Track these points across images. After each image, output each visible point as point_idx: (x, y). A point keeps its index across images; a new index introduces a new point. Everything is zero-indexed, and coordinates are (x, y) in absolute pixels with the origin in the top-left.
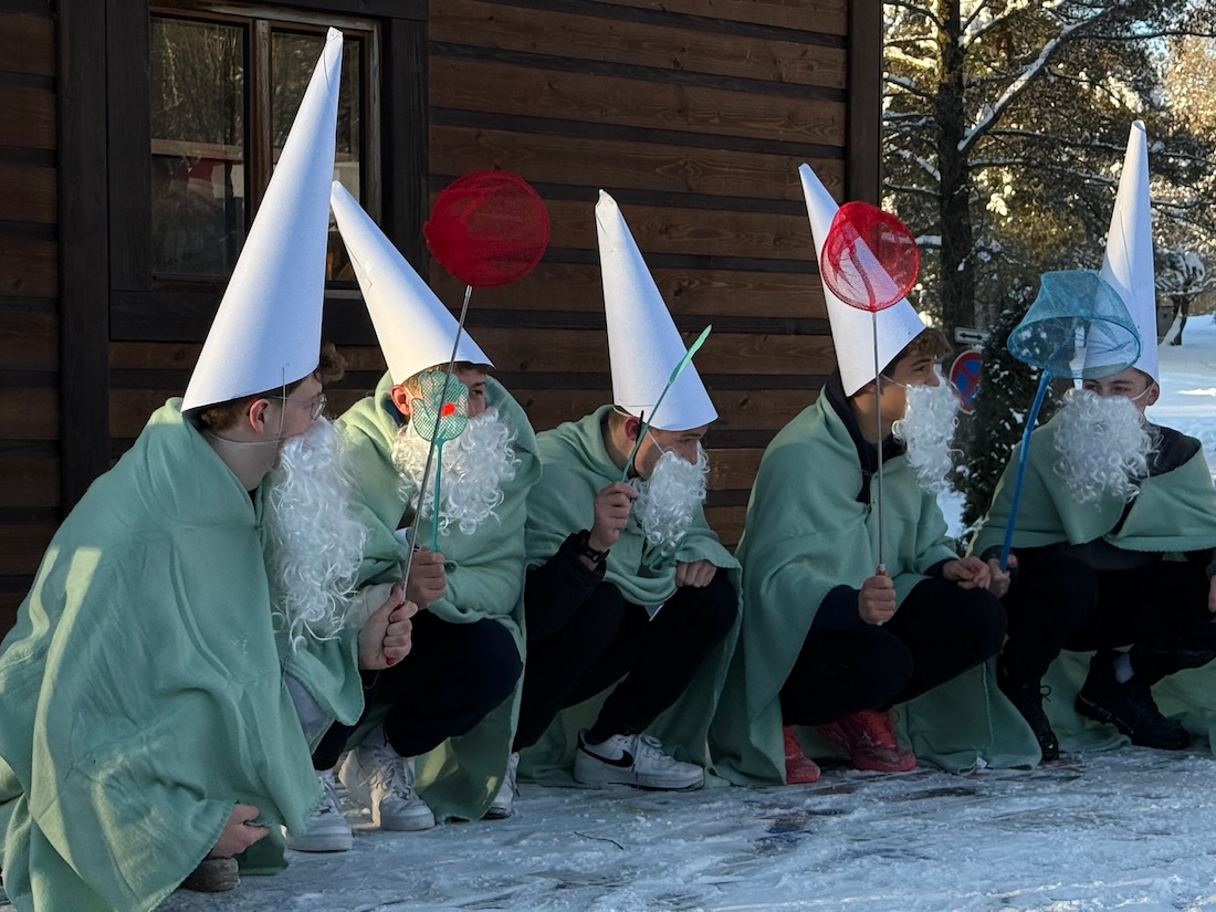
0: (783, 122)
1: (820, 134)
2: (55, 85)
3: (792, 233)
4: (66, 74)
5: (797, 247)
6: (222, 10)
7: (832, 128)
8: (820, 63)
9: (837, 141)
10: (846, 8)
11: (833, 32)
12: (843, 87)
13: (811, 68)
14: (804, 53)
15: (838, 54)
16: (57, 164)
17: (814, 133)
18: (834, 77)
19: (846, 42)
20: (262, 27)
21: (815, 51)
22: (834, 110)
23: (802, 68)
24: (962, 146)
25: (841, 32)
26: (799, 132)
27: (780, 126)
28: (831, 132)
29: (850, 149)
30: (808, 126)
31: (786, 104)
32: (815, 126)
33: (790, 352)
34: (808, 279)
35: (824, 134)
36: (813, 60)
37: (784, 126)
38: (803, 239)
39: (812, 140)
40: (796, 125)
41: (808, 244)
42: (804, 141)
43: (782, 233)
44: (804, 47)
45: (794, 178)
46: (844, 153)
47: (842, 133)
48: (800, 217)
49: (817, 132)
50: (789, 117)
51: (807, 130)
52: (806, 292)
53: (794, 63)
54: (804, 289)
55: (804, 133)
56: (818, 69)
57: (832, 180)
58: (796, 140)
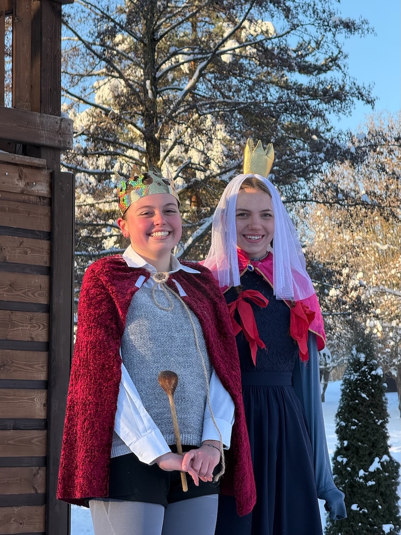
0: (7, 288)
1: (32, 296)
3: (12, 362)
5: (15, 371)
7: (40, 292)
8: (32, 250)
9: (44, 301)
10: (49, 214)
11: (41, 230)
12: (48, 265)
13: (26, 253)
14: (21, 243)
15: (44, 244)
17: (29, 296)
18: (41, 259)
19: (50, 236)
21: (28, 242)
22: (41, 280)
23: (20, 253)
25: (46, 229)
26: (17, 295)
27: (4, 291)
28: (39, 295)
29: (52, 306)
30: (24, 291)
31: (8, 277)
32: (28, 291)
33: (9, 442)
34: (23, 392)
35: (34, 296)
36: (27, 248)
37: (7, 291)
38: (20, 366)
39: (27, 300)
40: (16, 290)
41: (23, 369)
42: (20, 301)
43: (5, 362)
44: (21, 239)
45: (14, 325)
46: (48, 308)
47: (47, 295)
48: (18, 351)
49: (30, 295)
50: (10, 285)
51: (23, 293)
52: (21, 401)
53: (15, 250)
54: (20, 399)
55: (21, 296)
56: (30, 253)
57: (39, 326)
58: (16, 300)
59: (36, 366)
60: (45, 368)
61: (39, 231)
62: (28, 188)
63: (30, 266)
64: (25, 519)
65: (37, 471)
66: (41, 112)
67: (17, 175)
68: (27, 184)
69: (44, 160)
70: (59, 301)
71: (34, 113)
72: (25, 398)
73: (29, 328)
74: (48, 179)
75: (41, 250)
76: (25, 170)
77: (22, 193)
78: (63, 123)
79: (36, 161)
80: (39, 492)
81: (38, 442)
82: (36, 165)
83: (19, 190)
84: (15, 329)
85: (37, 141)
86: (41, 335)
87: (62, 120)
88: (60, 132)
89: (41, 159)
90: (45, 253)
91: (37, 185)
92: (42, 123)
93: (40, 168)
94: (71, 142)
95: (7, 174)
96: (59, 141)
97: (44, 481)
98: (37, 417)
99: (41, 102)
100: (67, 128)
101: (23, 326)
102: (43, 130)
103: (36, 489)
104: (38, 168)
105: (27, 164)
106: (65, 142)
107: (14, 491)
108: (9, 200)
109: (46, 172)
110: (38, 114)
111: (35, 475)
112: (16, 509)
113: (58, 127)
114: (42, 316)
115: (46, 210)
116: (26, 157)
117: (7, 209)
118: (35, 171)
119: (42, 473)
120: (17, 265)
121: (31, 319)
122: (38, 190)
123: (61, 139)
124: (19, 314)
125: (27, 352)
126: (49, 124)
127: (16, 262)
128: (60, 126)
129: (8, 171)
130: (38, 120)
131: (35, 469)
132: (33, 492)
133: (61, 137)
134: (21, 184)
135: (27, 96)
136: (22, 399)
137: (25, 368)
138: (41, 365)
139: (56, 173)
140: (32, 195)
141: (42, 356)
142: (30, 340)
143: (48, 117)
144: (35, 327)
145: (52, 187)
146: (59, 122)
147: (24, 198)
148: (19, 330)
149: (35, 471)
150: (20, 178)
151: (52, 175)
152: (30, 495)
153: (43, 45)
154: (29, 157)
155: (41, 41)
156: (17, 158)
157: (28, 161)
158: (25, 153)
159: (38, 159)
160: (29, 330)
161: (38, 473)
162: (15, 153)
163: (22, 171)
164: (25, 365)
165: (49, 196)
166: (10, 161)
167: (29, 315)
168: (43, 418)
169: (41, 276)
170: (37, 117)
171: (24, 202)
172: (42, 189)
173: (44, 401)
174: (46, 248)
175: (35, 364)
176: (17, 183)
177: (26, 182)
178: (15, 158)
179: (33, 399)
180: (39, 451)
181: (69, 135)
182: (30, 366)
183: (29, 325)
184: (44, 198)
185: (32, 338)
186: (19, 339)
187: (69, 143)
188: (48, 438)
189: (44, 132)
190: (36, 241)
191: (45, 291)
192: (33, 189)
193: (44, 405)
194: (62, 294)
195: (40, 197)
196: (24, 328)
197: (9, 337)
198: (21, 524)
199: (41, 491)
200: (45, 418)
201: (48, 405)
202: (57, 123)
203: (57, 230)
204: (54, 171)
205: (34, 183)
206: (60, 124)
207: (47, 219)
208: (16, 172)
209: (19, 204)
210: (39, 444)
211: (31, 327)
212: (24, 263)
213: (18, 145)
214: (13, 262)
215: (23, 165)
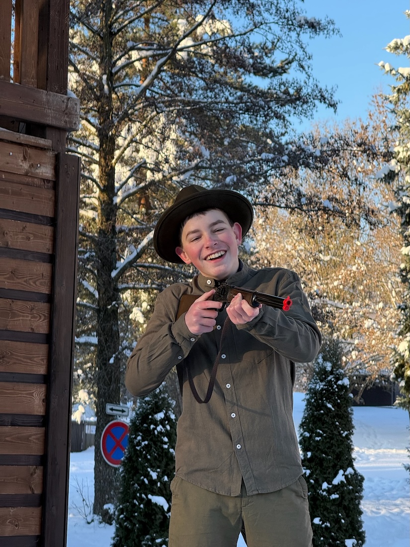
0: (8, 276)
1: (34, 285)
3: (12, 354)
5: (15, 363)
7: (42, 281)
8: (35, 236)
9: (45, 290)
10: (53, 198)
11: (44, 214)
12: (50, 252)
13: (28, 239)
14: (24, 228)
15: (47, 230)
17: (30, 284)
18: (44, 245)
19: (53, 222)
21: (31, 227)
22: (44, 268)
23: (23, 238)
24: (114, 274)
25: (50, 214)
26: (19, 283)
27: (5, 278)
28: (41, 283)
29: (54, 296)
30: (25, 279)
31: (11, 264)
32: (30, 279)
33: (7, 439)
34: (22, 386)
35: (36, 285)
36: (29, 233)
37: (8, 278)
38: (19, 358)
39: (28, 289)
40: (17, 278)
41: (23, 361)
42: (22, 289)
43: (5, 353)
44: (24, 224)
45: (14, 315)
46: (50, 299)
47: (49, 284)
48: (19, 343)
49: (32, 283)
50: (12, 272)
51: (24, 281)
52: (20, 395)
53: (17, 235)
54: (19, 394)
55: (22, 284)
56: (33, 239)
57: (40, 317)
58: (17, 288)
59: (35, 359)
60: (45, 361)
61: (42, 216)
62: (33, 170)
63: (33, 252)
64: (20, 520)
65: (35, 470)
66: (46, 90)
67: (21, 155)
68: (32, 166)
69: (49, 140)
70: (61, 291)
71: (40, 90)
72: (24, 393)
73: (30, 318)
74: (53, 161)
75: (44, 236)
76: (30, 151)
77: (26, 175)
78: (69, 102)
79: (41, 142)
80: (36, 492)
81: (36, 439)
82: (41, 146)
83: (23, 172)
84: (16, 319)
85: (42, 121)
86: (41, 326)
87: (68, 99)
88: (66, 111)
89: (46, 140)
90: (48, 240)
91: (42, 167)
92: (48, 102)
93: (45, 149)
94: (77, 123)
95: (11, 154)
96: (66, 122)
97: (41, 481)
98: (36, 413)
99: (47, 79)
100: (73, 108)
101: (23, 316)
102: (49, 109)
103: (33, 489)
104: (43, 149)
105: (32, 144)
106: (71, 122)
107: (10, 490)
108: (13, 182)
109: (50, 154)
110: (44, 91)
111: (32, 475)
112: (12, 510)
113: (65, 106)
114: (43, 306)
115: (50, 194)
116: (31, 137)
117: (10, 191)
118: (40, 152)
119: (39, 472)
120: (19, 251)
121: (32, 309)
122: (42, 173)
123: (67, 119)
124: (20, 303)
125: (27, 344)
126: (55, 103)
127: (18, 248)
128: (67, 106)
129: (13, 151)
130: (44, 98)
131: (32, 468)
132: (30, 492)
133: (67, 117)
134: (26, 166)
135: (34, 72)
136: (21, 394)
137: (25, 360)
138: (41, 358)
139: (61, 155)
140: (37, 178)
141: (42, 349)
142: (30, 331)
143: (54, 95)
144: (35, 317)
145: (56, 169)
146: (65, 101)
147: (28, 180)
148: (20, 320)
149: (32, 470)
150: (25, 159)
151: (57, 157)
152: (27, 495)
153: (51, 18)
154: (34, 137)
155: (49, 14)
156: (22, 138)
157: (33, 141)
158: (28, 132)
159: (43, 139)
160: (30, 320)
161: (35, 473)
162: (18, 132)
163: (26, 152)
164: (24, 358)
165: (54, 180)
166: (14, 140)
167: (30, 304)
168: (42, 414)
169: (43, 264)
170: (43, 95)
171: (28, 184)
172: (46, 171)
173: (43, 396)
174: (50, 235)
175: (35, 357)
176: (21, 164)
177: (31, 163)
178: (20, 137)
179: (32, 394)
180: (36, 449)
181: (76, 115)
182: (30, 359)
183: (30, 316)
184: (48, 181)
185: (32, 329)
186: (19, 330)
187: (75, 124)
188: (46, 435)
189: (50, 111)
190: (39, 226)
191: (47, 280)
192: (37, 171)
193: (43, 401)
194: (64, 283)
195: (44, 180)
196: (25, 318)
197: (9, 328)
198: (16, 526)
199: (38, 491)
200: (44, 414)
201: (47, 401)
202: (63, 102)
203: (61, 216)
204: (59, 154)
205: (39, 165)
206: (67, 103)
207: (51, 204)
208: (20, 153)
209: (22, 186)
210: (37, 441)
211: (31, 318)
212: (26, 249)
213: (22, 124)
214: (15, 248)
215: (27, 145)
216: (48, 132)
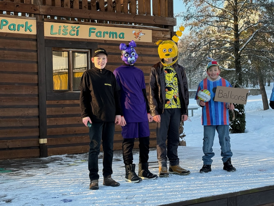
2: (37, 62)
4: (39, 61)
6: (64, 49)
16: (38, 75)
20: (71, 52)
24: (239, 52)
62: (165, 36)
69: (169, 29)
74: (170, 34)
76: (164, 32)
77: (163, 37)
79: (167, 29)
83: (162, 37)
85: (167, 24)
92: (168, 20)
96: (173, 24)
99: (168, 15)
100: (175, 20)
104: (167, 31)
109: (170, 32)
110: (167, 17)
113: (173, 20)
126: (170, 20)
129: (159, 32)
134: (163, 35)
135: (164, 13)
140: (166, 38)
143: (170, 18)
147: (164, 39)
150: (163, 34)
157: (165, 29)
162: (162, 28)
163: (163, 32)
166: (160, 30)
181: (176, 22)
187: (176, 24)
189: (169, 22)
195: (168, 38)
204: (172, 32)
205: (167, 35)
213: (163, 26)
215: (164, 31)
216: (169, 27)
